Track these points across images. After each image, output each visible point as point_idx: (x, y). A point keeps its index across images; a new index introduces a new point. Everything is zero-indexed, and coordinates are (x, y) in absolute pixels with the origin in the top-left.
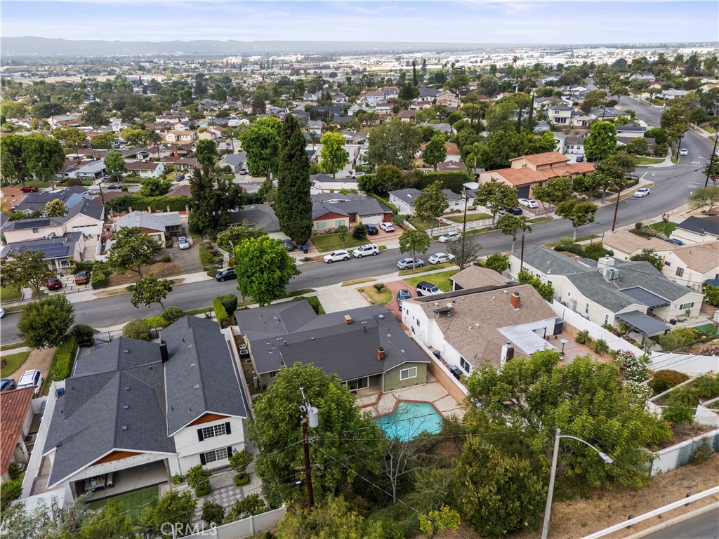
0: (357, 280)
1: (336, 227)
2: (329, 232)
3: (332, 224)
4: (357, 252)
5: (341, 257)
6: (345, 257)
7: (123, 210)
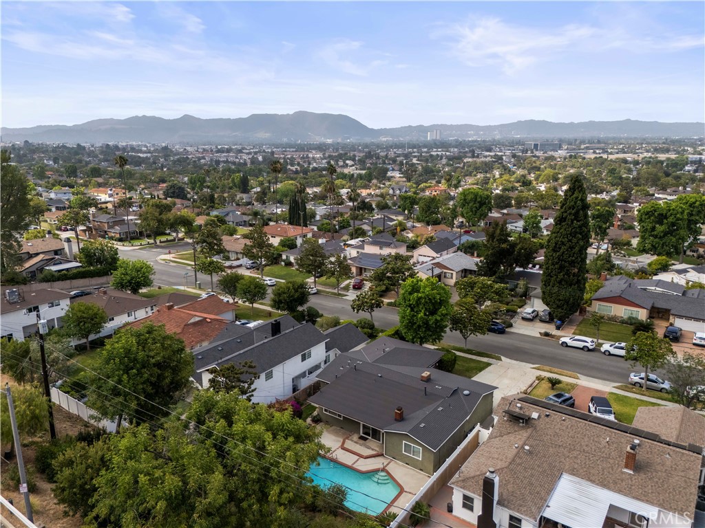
0: (556, 370)
1: (625, 317)
2: (613, 319)
3: (621, 311)
4: (606, 346)
5: (581, 344)
6: (584, 346)
7: (469, 252)
